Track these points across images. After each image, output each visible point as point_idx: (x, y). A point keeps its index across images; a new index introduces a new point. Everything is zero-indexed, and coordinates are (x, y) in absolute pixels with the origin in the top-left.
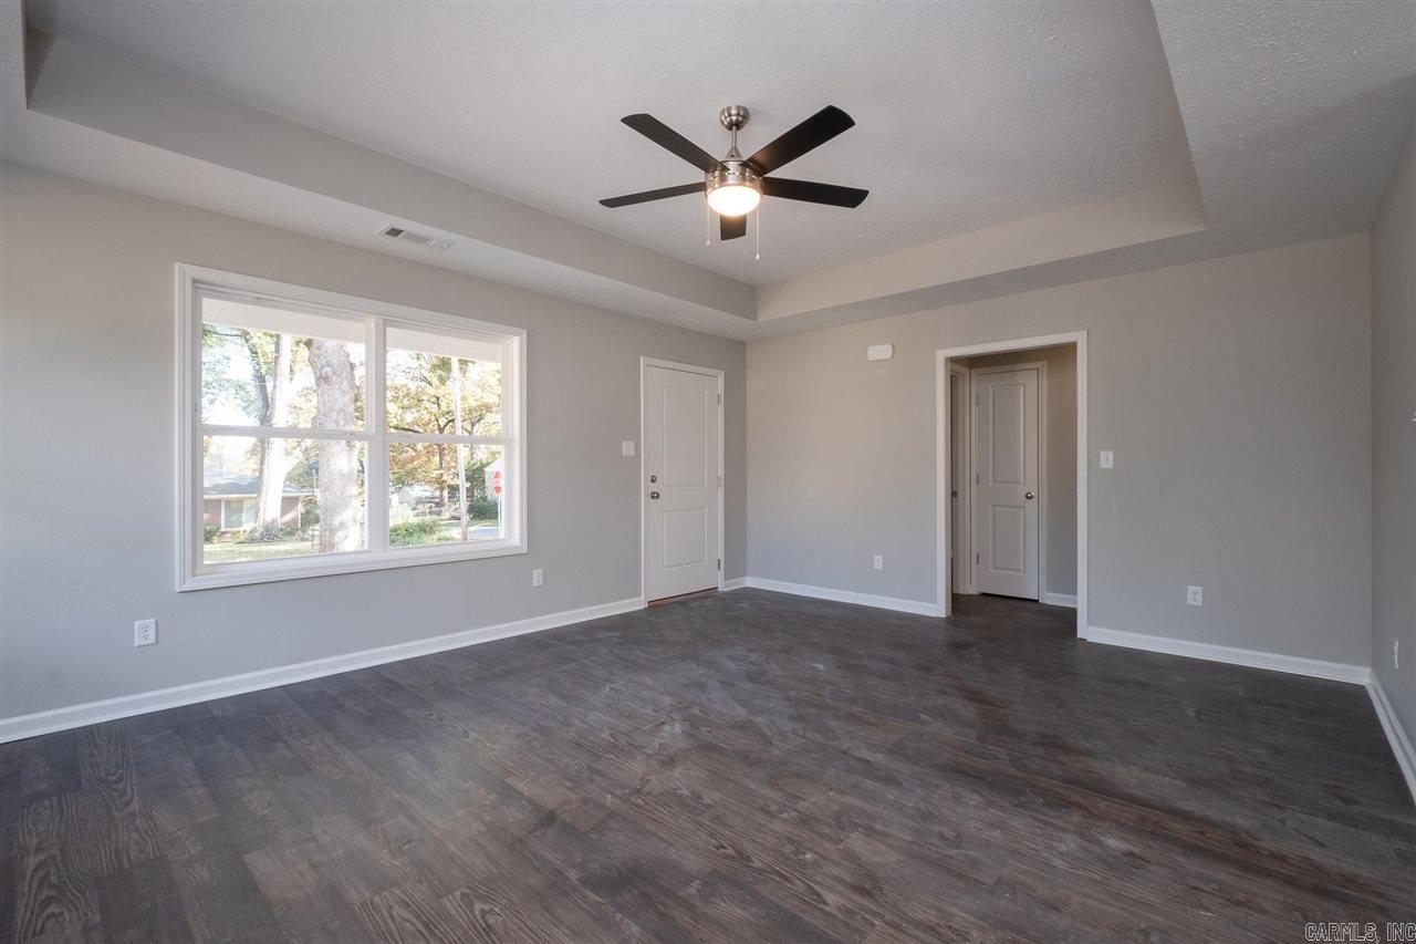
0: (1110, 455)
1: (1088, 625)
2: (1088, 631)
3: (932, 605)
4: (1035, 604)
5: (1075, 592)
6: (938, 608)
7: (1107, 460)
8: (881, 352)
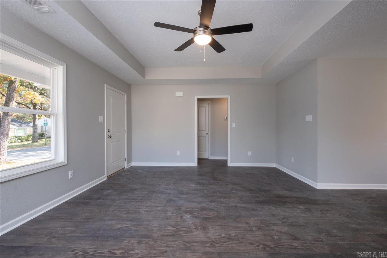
0: (234, 124)
1: (230, 163)
2: (230, 164)
3: (194, 163)
4: (208, 160)
5: (227, 156)
6: (195, 164)
7: (234, 125)
8: (179, 94)
